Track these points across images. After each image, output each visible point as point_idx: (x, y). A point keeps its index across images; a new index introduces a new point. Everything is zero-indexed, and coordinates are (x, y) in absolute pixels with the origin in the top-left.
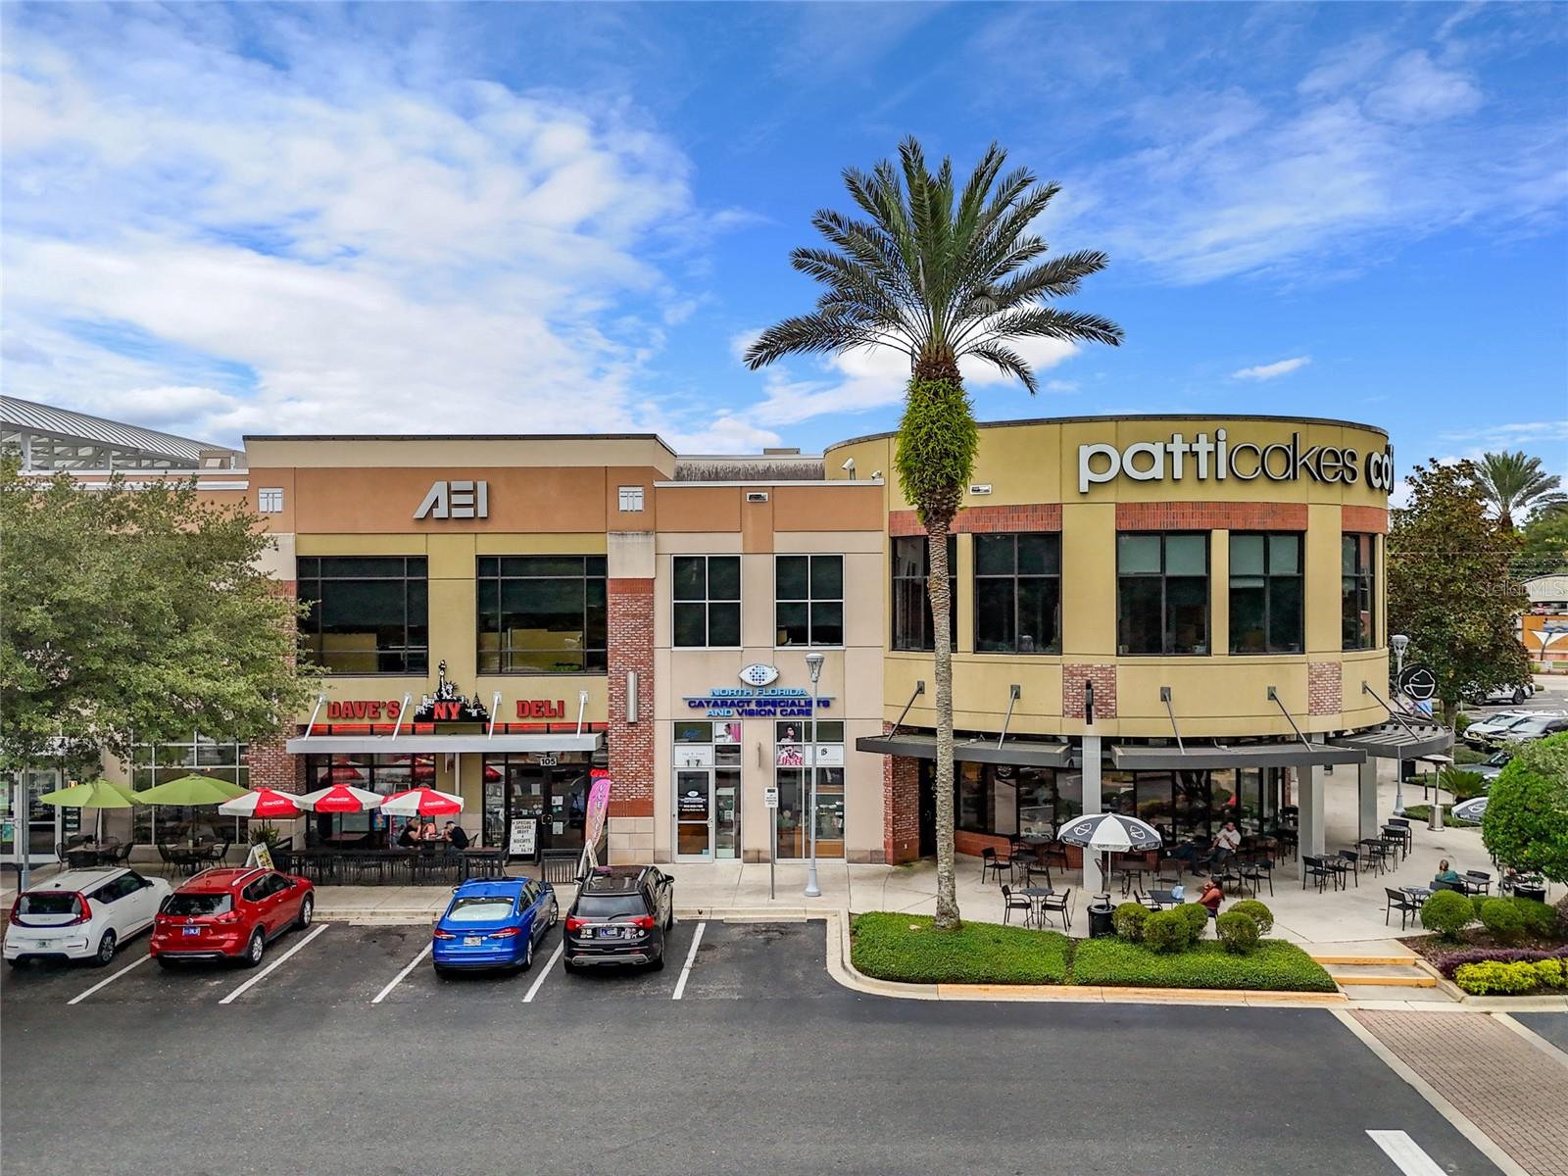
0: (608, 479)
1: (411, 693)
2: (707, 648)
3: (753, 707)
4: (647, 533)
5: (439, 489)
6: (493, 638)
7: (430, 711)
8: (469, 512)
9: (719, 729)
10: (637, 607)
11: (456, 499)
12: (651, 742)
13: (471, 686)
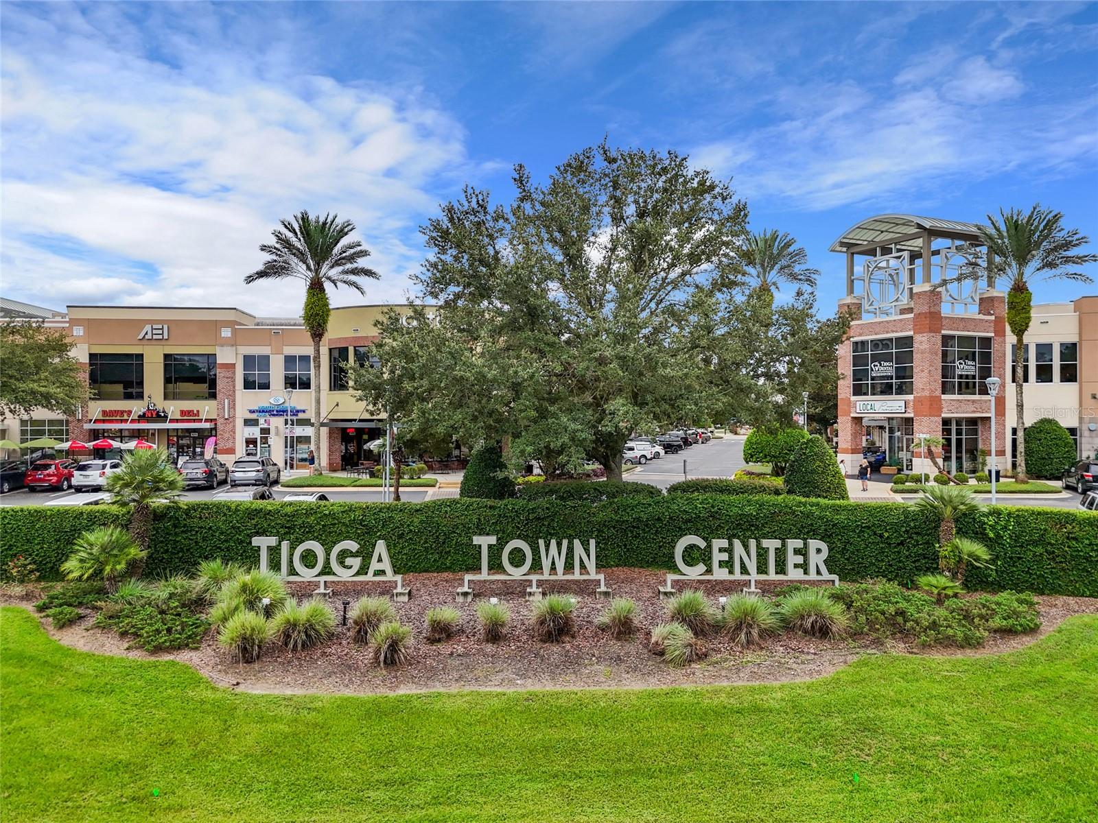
0: (217, 325)
1: (137, 407)
2: (257, 390)
3: (275, 413)
4: (233, 345)
5: (148, 328)
6: (170, 386)
7: (144, 414)
8: (161, 337)
9: (261, 421)
10: (228, 374)
11: (155, 332)
12: (234, 426)
13: (161, 404)
